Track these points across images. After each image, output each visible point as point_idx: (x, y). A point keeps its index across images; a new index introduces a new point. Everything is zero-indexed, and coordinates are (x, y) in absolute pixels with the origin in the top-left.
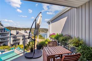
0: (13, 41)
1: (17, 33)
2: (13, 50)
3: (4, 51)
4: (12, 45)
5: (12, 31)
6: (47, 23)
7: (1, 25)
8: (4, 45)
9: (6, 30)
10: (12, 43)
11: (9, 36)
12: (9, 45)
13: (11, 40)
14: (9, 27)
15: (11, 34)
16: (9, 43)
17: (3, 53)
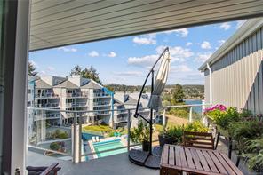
0: (119, 116)
1: (127, 99)
2: (119, 138)
3: (102, 137)
4: (117, 127)
5: (116, 93)
6: (201, 69)
7: (99, 82)
8: (103, 124)
9: (106, 93)
10: (116, 121)
11: (111, 104)
12: (111, 125)
13: (113, 113)
14: (112, 85)
15: (114, 102)
16: (111, 121)
17: (102, 140)
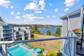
0: (16, 37)
2: (18, 45)
10: (15, 38)
11: (12, 32)
13: (14, 36)
15: (14, 31)
16: (13, 39)
